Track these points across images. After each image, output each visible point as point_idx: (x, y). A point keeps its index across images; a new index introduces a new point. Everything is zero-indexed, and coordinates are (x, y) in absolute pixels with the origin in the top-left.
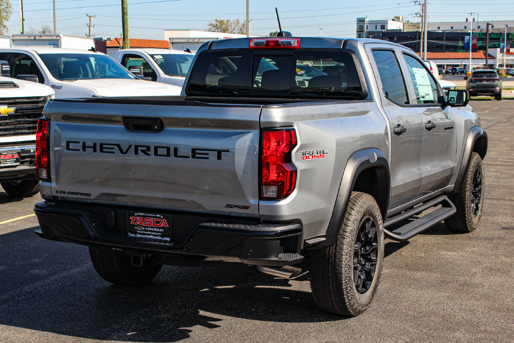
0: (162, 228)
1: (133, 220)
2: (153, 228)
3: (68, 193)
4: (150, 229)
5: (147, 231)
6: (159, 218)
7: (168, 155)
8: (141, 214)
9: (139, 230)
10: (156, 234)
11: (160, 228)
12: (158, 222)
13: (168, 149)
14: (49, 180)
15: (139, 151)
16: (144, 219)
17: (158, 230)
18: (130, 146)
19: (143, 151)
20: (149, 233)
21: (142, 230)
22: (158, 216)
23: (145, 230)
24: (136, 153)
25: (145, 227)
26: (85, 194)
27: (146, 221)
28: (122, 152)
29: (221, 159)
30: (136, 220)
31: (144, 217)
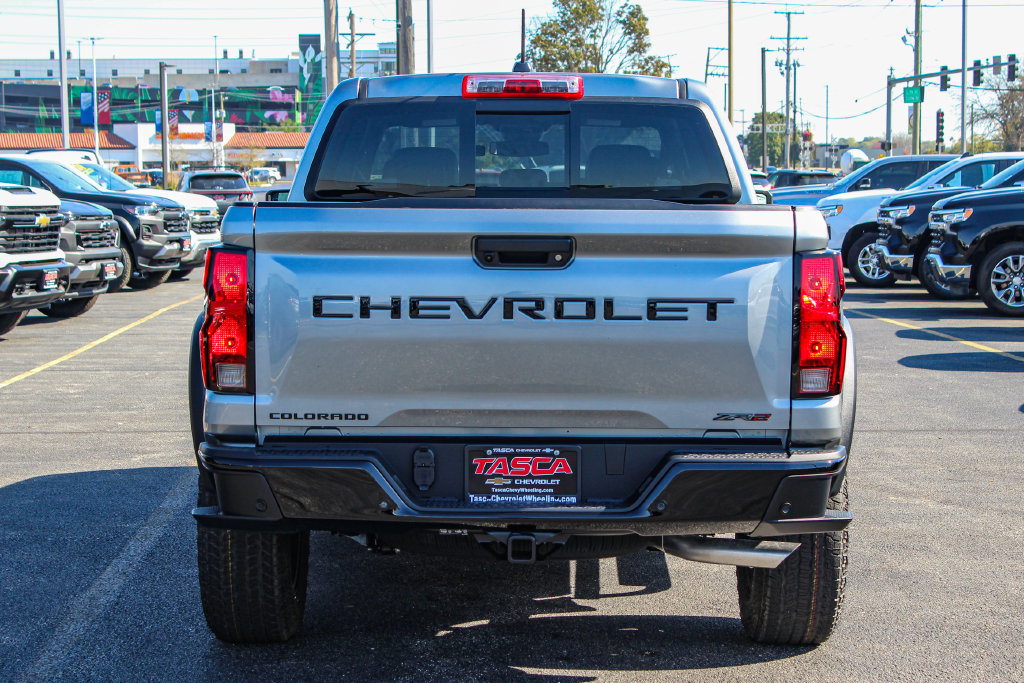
0: (556, 476)
1: (482, 466)
2: (533, 478)
3: (306, 416)
4: (525, 482)
5: (518, 486)
6: (551, 454)
7: (591, 314)
8: (504, 450)
9: (498, 487)
10: (540, 491)
11: (549, 478)
12: (548, 466)
13: (591, 304)
14: (250, 389)
15: (516, 312)
16: (509, 461)
17: (546, 482)
18: (493, 300)
19: (527, 311)
20: (522, 490)
21: (505, 486)
22: (548, 450)
23: (513, 485)
24: (508, 313)
25: (513, 478)
26: (354, 416)
27: (515, 465)
28: (469, 313)
29: (715, 319)
30: (488, 466)
31: (510, 456)
